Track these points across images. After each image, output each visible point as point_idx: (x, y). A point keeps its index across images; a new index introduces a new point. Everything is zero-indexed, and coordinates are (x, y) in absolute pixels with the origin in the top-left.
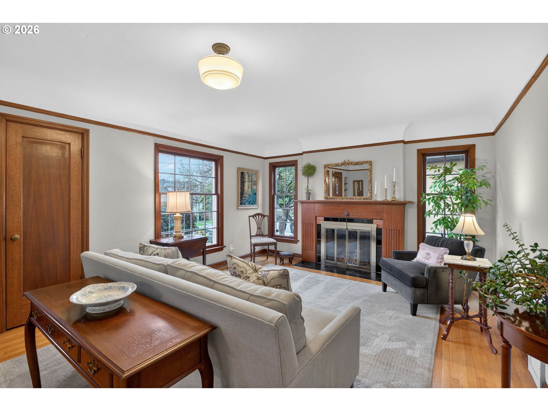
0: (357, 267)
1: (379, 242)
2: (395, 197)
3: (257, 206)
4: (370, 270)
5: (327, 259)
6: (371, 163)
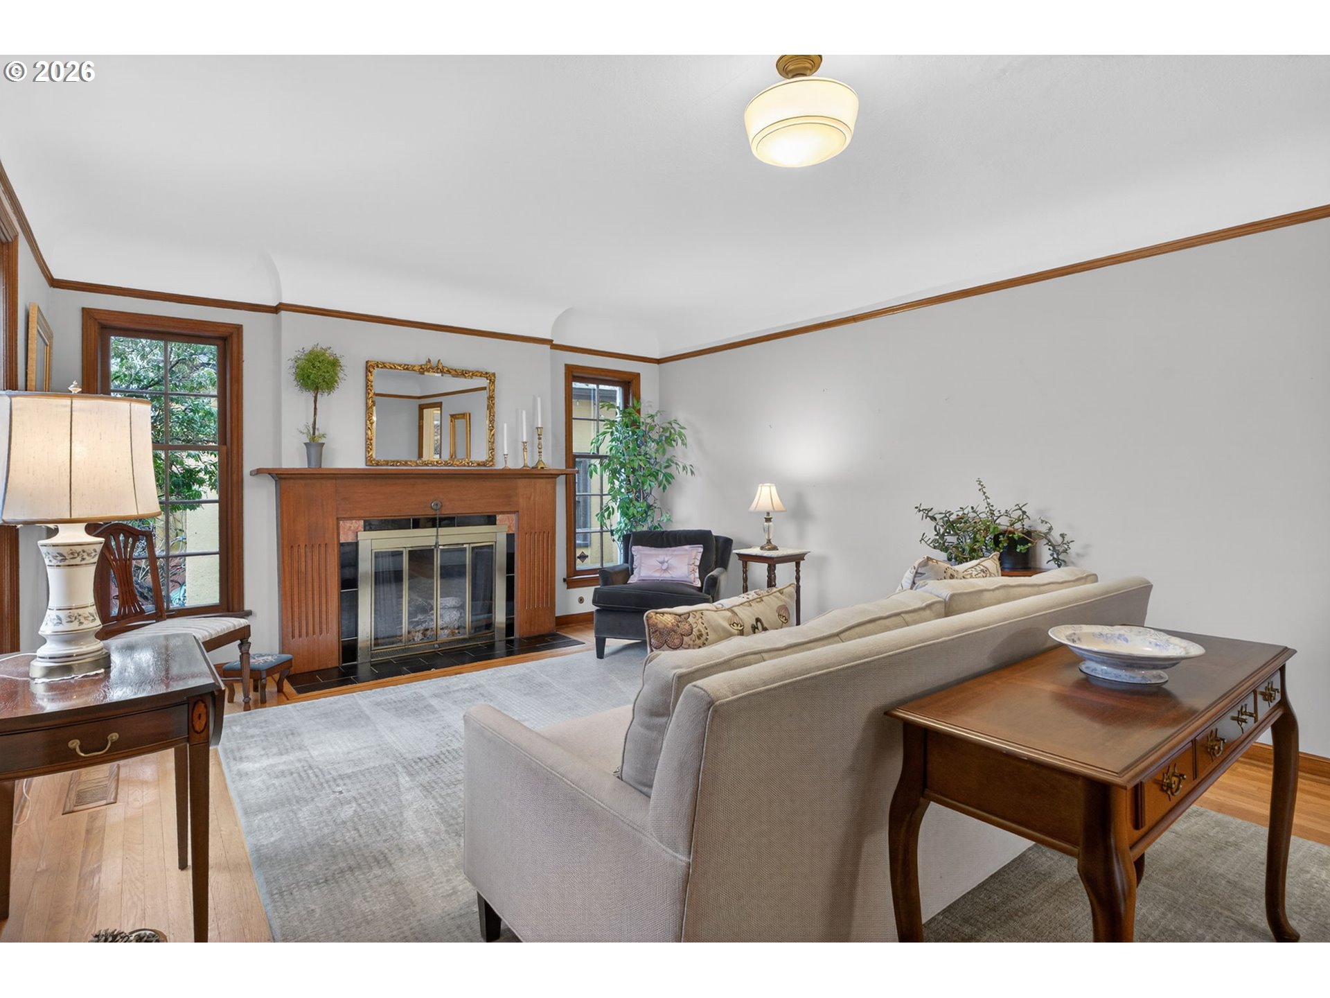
0: (463, 639)
2: (541, 461)
4: (493, 637)
5: (376, 645)
6: (495, 377)
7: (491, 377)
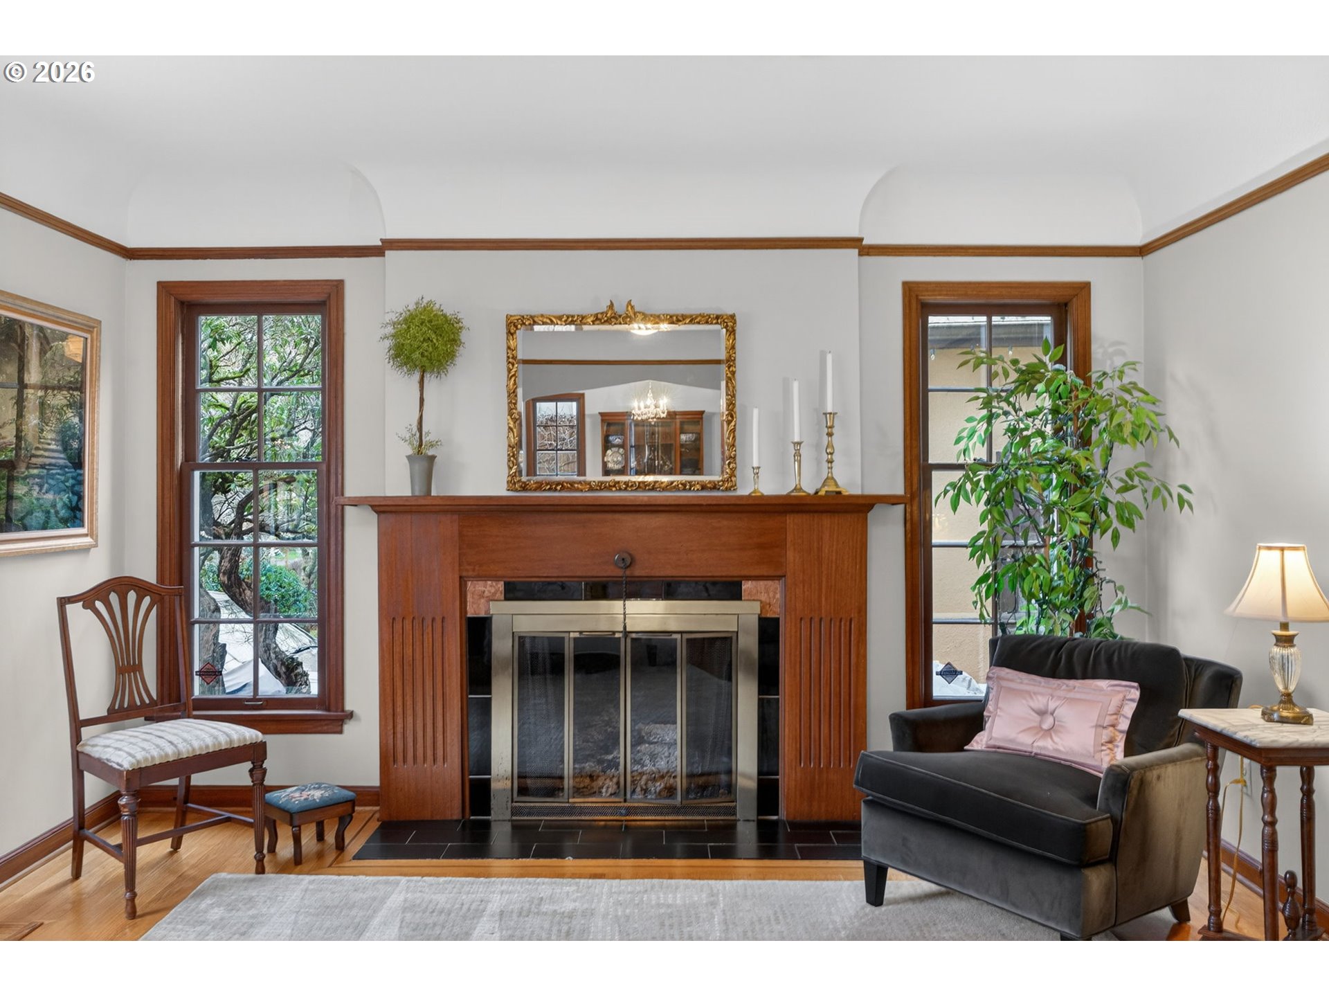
0: (675, 807)
1: (768, 680)
2: (833, 478)
3: (86, 535)
4: (732, 811)
5: (523, 791)
6: (735, 323)
7: (728, 322)
